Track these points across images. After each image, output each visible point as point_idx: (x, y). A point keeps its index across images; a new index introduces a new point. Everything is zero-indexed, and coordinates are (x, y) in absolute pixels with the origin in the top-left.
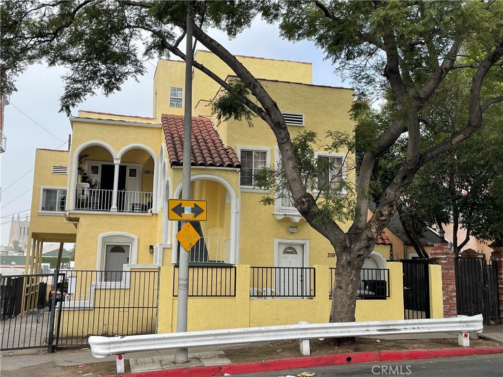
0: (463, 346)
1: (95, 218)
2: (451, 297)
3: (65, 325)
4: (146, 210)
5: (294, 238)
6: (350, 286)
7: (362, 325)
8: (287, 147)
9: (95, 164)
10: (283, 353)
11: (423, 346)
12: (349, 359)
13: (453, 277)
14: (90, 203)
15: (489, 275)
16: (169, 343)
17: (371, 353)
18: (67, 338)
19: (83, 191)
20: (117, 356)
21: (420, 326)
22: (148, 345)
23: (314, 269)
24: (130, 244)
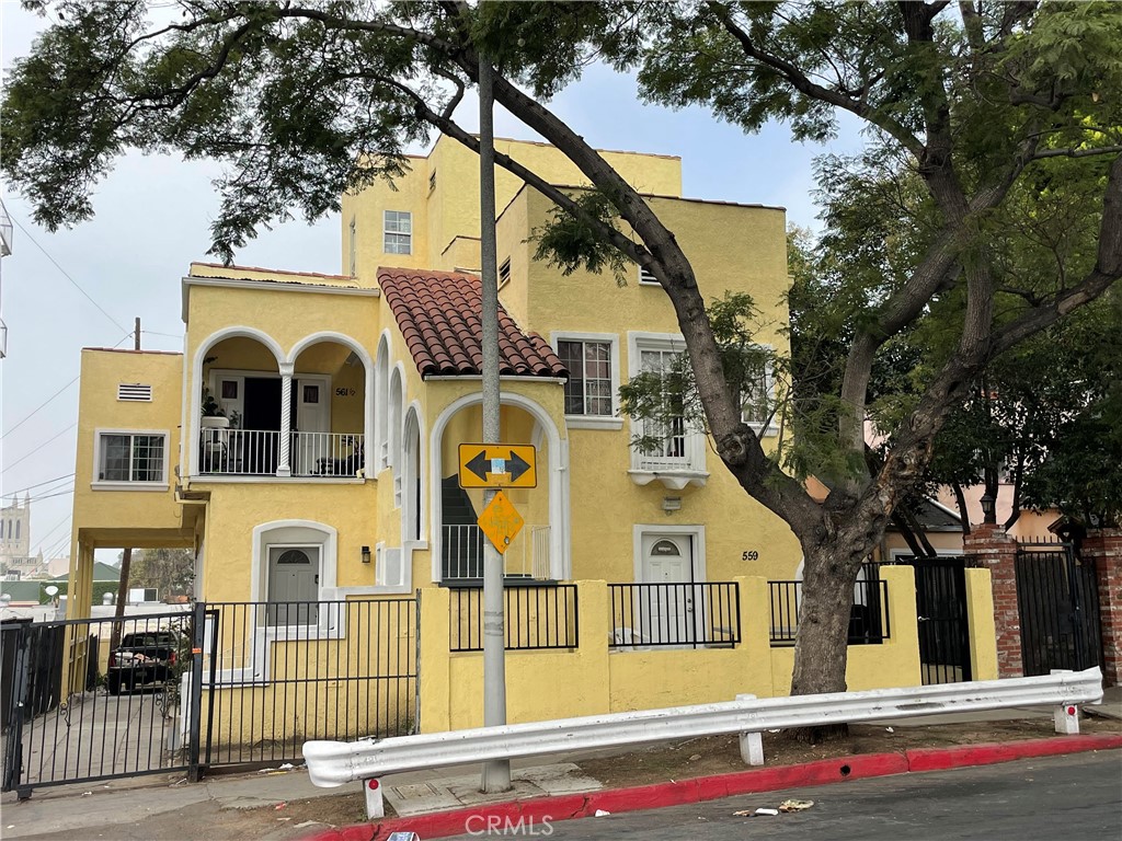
0: (1067, 734)
1: (246, 492)
2: (1009, 633)
4: (350, 472)
5: (673, 522)
6: (836, 617)
7: (867, 696)
8: (700, 328)
9: (231, 376)
10: (704, 763)
11: (985, 736)
12: (846, 770)
13: (1013, 592)
14: (224, 461)
15: (1080, 586)
16: (474, 750)
17: (888, 755)
18: (230, 747)
19: (216, 433)
20: (367, 783)
21: (981, 696)
22: (432, 755)
23: (737, 584)
24: (321, 546)
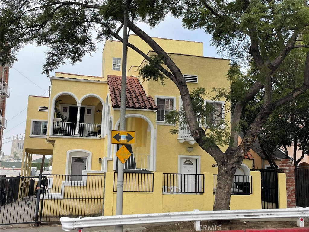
0: (300, 227)
1: (65, 140)
2: (292, 194)
3: (46, 209)
4: (97, 136)
6: (227, 187)
7: (234, 212)
8: (187, 98)
9: (65, 106)
10: (183, 230)
11: (273, 226)
13: (294, 181)
14: (62, 131)
16: (111, 222)
17: (240, 230)
18: (47, 217)
19: (58, 123)
20: (78, 230)
21: (272, 213)
22: (98, 223)
23: (204, 175)
24: (87, 157)
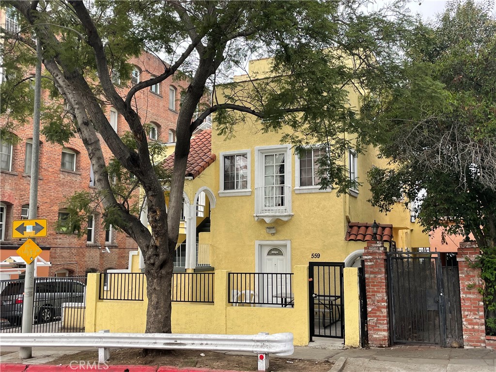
2: (378, 307)
5: (275, 239)
12: (127, 371)
13: (383, 283)
21: (208, 342)
